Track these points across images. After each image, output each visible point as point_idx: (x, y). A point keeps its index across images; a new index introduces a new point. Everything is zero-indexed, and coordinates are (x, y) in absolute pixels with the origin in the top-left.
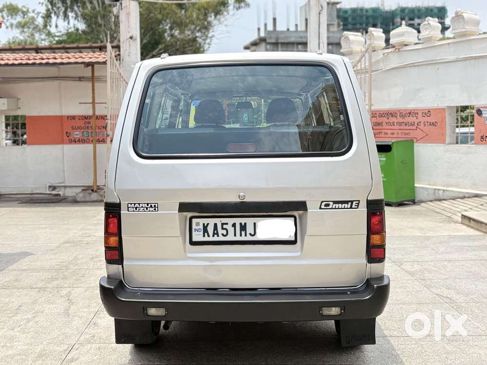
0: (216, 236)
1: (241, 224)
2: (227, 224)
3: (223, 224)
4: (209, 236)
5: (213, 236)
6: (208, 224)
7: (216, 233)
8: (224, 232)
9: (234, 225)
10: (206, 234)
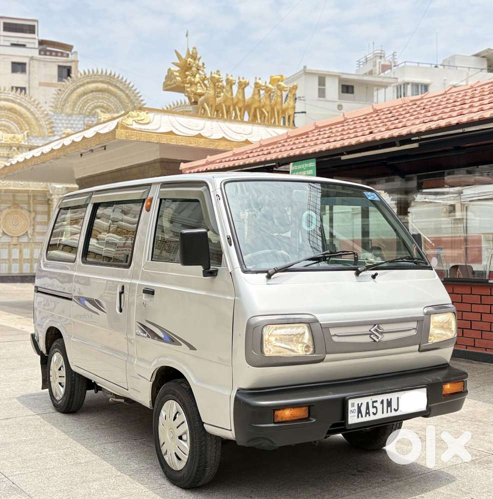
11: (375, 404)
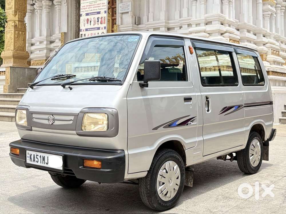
11: (37, 157)
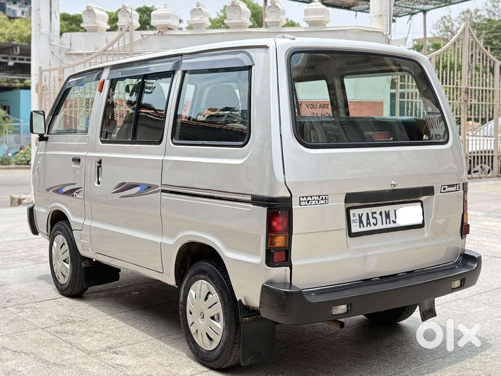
0: (369, 225)
1: (385, 212)
2: (375, 213)
3: (373, 213)
4: (364, 227)
5: (367, 226)
6: (362, 214)
7: (368, 223)
8: (374, 221)
9: (381, 214)
10: (361, 224)
